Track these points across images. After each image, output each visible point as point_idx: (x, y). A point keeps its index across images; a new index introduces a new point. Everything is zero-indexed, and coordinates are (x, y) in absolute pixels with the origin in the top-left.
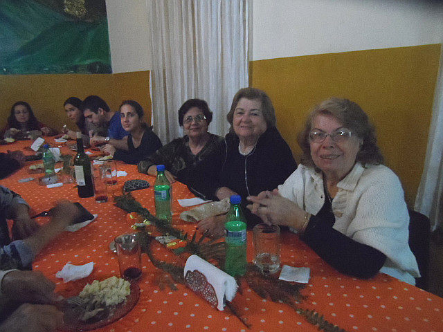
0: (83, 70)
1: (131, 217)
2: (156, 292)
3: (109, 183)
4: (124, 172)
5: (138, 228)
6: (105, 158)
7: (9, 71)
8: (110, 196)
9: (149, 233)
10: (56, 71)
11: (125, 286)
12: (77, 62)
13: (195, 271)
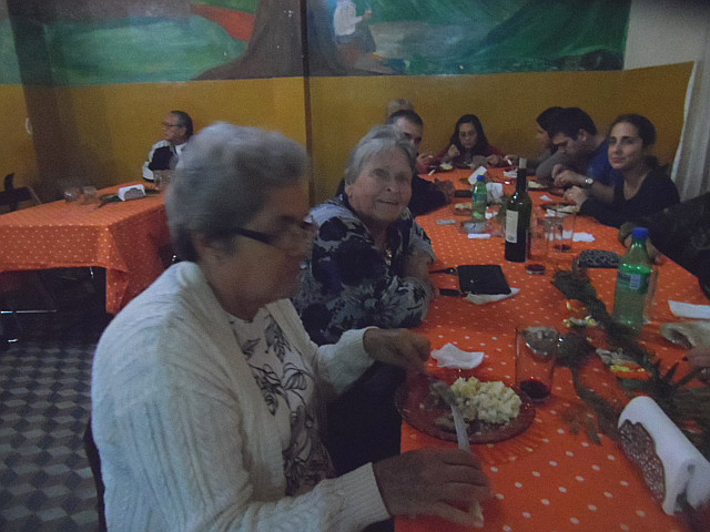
0: (573, 65)
1: (568, 305)
2: (561, 431)
3: (557, 247)
4: (591, 236)
5: (575, 327)
6: (567, 209)
7: (467, 69)
8: (550, 268)
9: (589, 339)
10: (531, 68)
11: (512, 402)
12: (566, 51)
13: (639, 424)
